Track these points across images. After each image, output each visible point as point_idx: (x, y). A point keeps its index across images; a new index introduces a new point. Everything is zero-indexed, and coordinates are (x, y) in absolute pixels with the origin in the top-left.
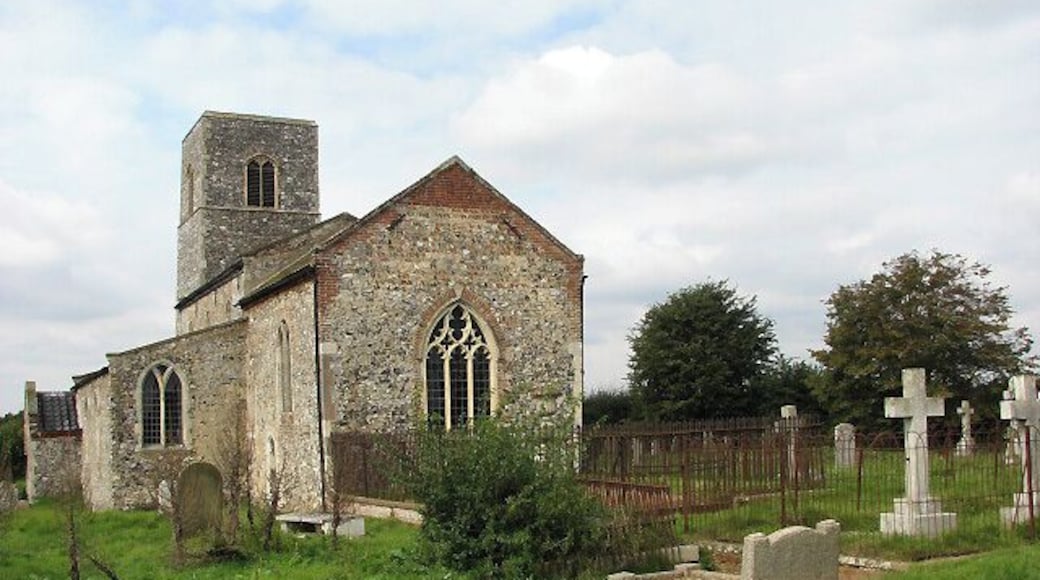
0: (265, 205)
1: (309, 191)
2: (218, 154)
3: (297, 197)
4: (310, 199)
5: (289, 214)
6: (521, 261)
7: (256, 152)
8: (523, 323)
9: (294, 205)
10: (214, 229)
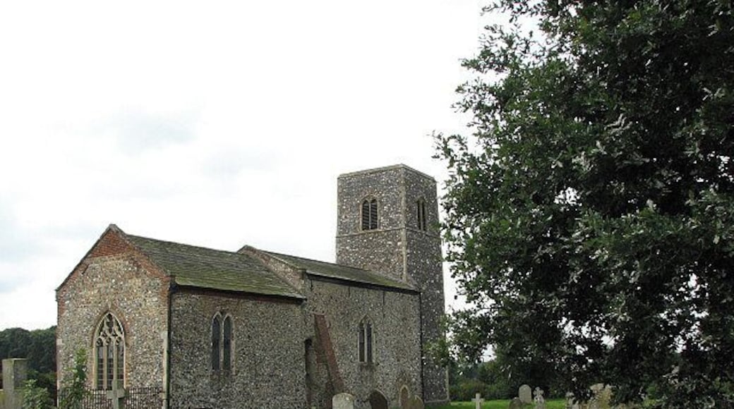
0: (372, 228)
1: (397, 213)
2: (345, 200)
3: (391, 219)
4: (398, 220)
5: (385, 231)
6: (138, 282)
7: (366, 194)
8: (138, 321)
9: (389, 225)
10: (343, 249)
